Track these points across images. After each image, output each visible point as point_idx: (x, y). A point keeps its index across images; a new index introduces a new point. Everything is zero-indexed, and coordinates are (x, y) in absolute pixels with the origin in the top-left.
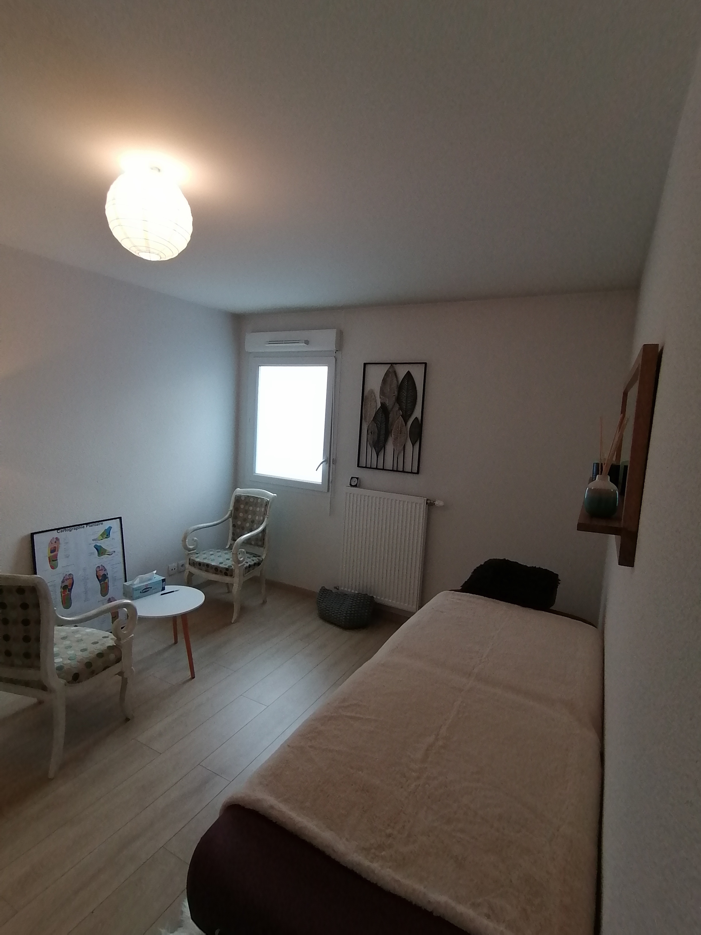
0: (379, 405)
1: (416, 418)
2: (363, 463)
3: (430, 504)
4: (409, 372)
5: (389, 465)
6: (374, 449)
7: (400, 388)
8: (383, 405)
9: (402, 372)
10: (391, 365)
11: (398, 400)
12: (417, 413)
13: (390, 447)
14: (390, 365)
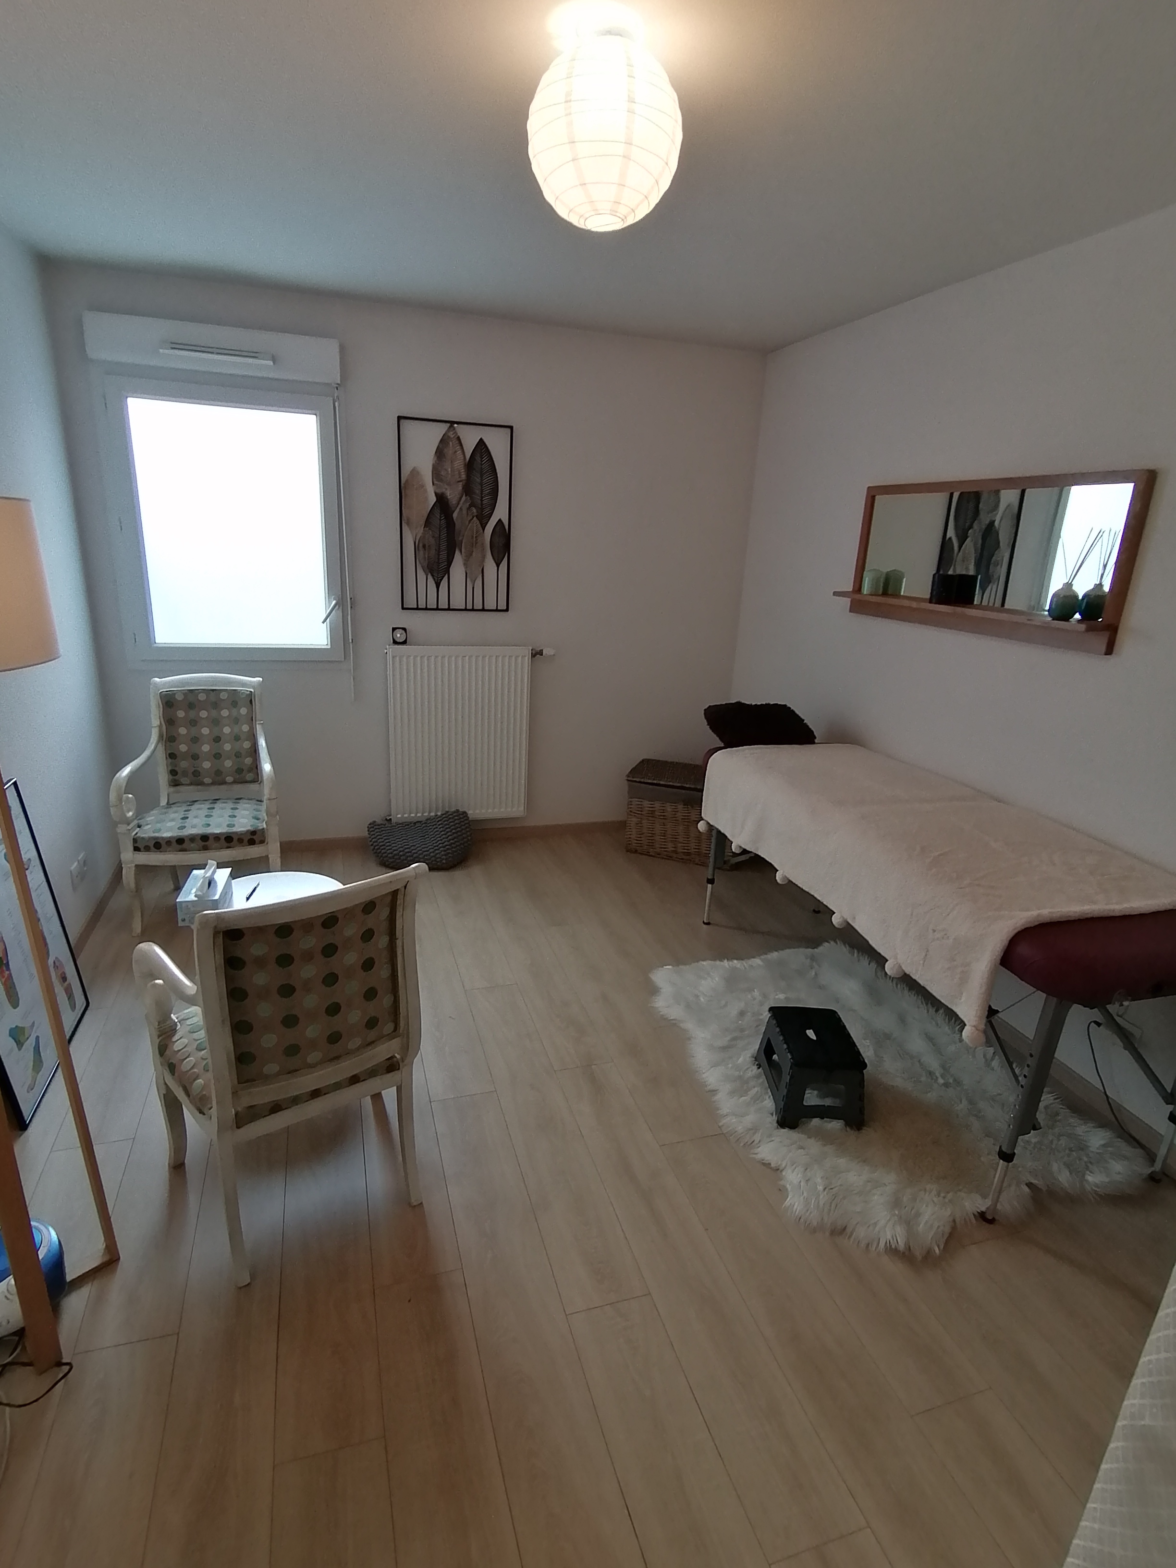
0: (433, 499)
1: (500, 520)
2: (411, 602)
3: (536, 654)
4: (481, 439)
5: (458, 601)
6: (430, 576)
7: (470, 466)
8: (441, 499)
9: (470, 442)
10: (450, 427)
11: (467, 490)
12: (500, 513)
13: (457, 570)
14: (449, 425)
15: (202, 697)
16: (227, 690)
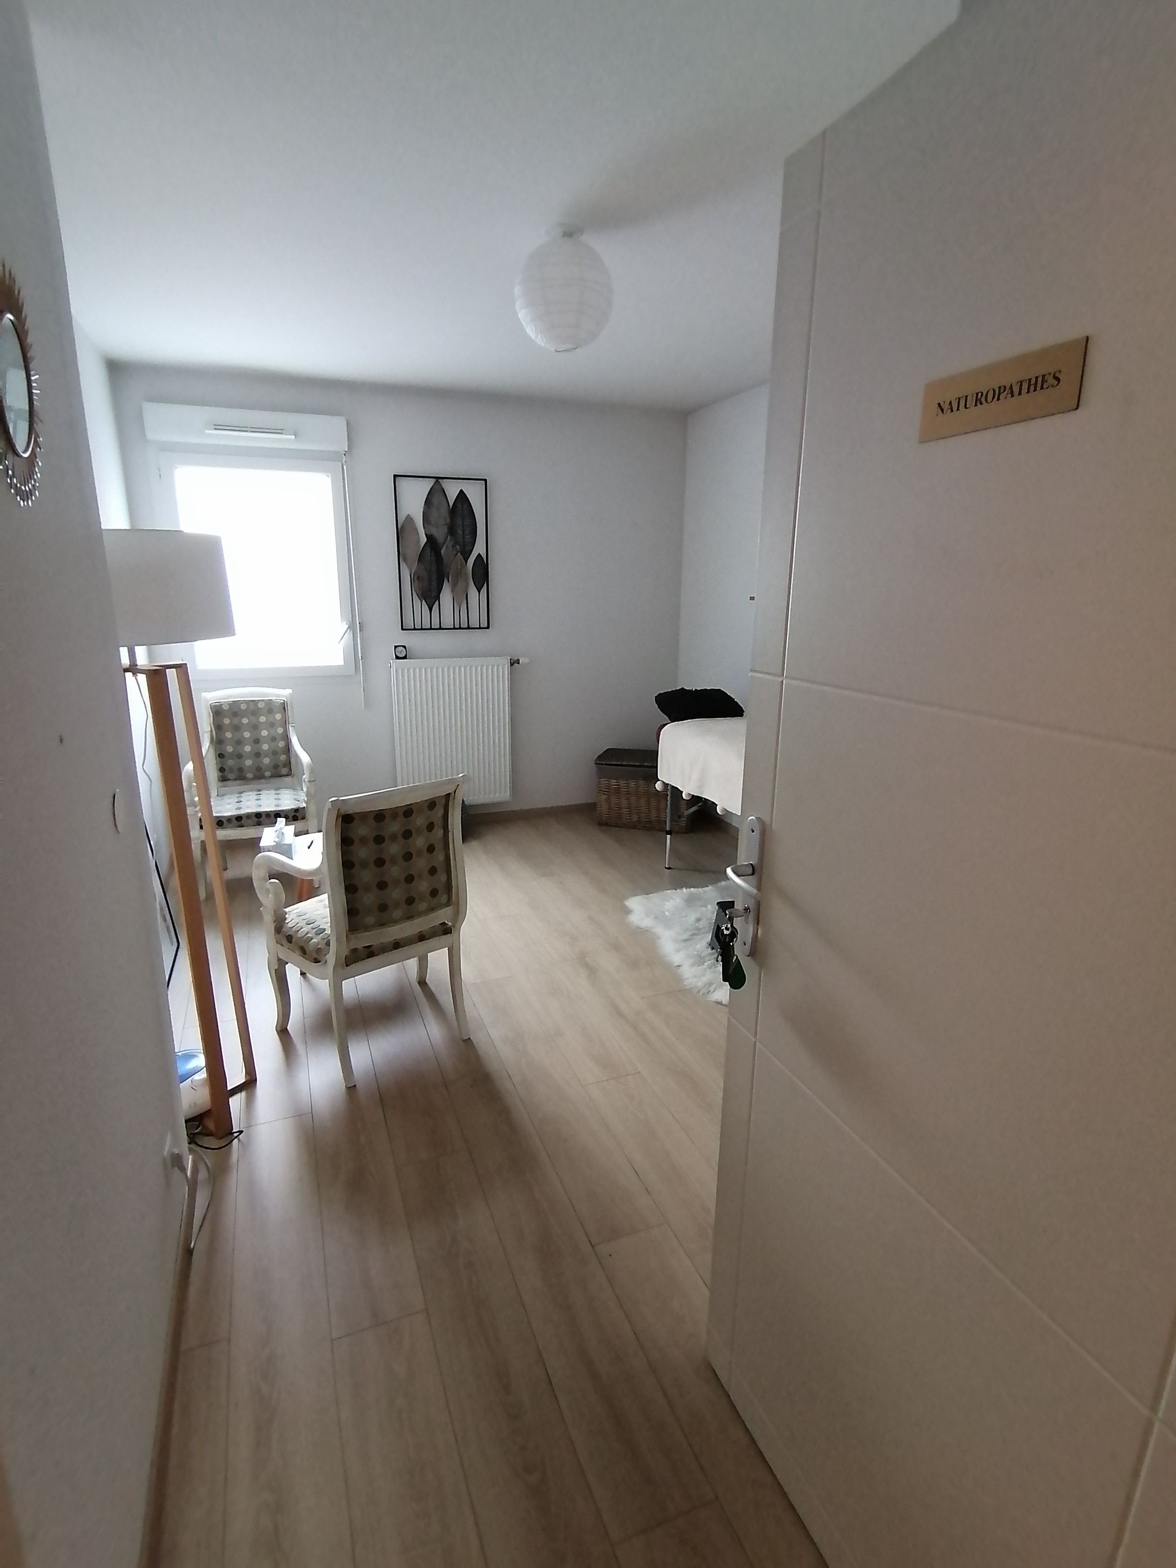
0: (424, 539)
1: (479, 554)
2: (409, 623)
3: (514, 663)
4: (461, 491)
5: (448, 621)
6: (424, 601)
7: (453, 511)
8: (431, 539)
9: (452, 491)
10: (436, 482)
11: (452, 530)
12: (479, 548)
13: (446, 596)
14: (435, 480)
15: (243, 707)
16: (264, 700)
